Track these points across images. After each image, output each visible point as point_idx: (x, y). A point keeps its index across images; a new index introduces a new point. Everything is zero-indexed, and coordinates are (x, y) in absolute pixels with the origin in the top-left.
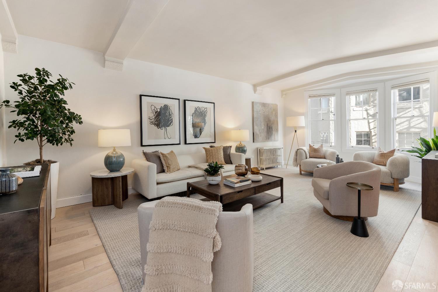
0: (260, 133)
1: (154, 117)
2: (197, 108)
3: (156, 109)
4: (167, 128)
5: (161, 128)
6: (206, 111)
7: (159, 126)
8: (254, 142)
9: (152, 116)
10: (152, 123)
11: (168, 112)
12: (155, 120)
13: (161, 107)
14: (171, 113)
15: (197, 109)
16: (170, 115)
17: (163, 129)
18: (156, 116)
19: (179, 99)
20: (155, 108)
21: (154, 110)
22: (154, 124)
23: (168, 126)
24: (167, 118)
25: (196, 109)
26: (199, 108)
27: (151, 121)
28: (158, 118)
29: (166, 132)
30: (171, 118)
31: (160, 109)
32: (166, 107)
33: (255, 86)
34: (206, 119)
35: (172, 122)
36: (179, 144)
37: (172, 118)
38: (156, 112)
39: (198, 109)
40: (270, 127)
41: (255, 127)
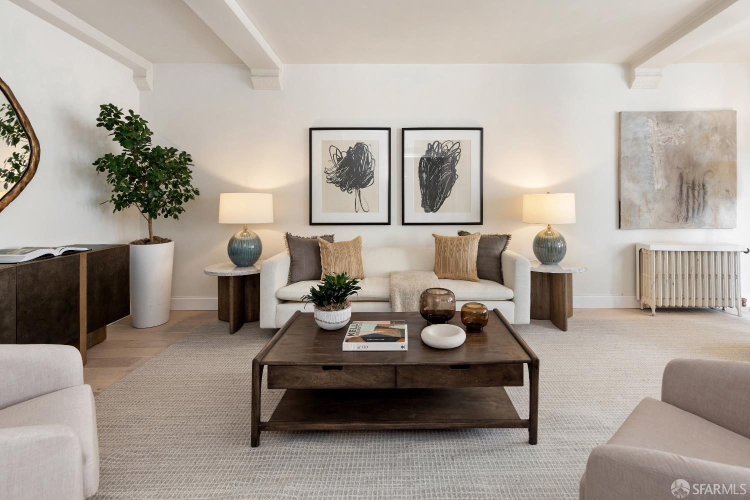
0: (647, 202)
1: (335, 169)
2: (432, 144)
3: (339, 154)
4: (361, 189)
5: (348, 190)
6: (456, 149)
7: (345, 186)
8: (620, 227)
9: (331, 166)
10: (331, 180)
11: (364, 158)
12: (338, 175)
13: (350, 148)
14: (370, 161)
15: (432, 146)
16: (368, 163)
17: (351, 192)
18: (338, 167)
19: (389, 129)
20: (338, 151)
21: (335, 156)
22: (334, 183)
23: (364, 186)
24: (361, 170)
25: (431, 148)
26: (438, 145)
27: (329, 177)
28: (342, 171)
29: (358, 199)
30: (370, 168)
31: (348, 152)
32: (360, 148)
33: (629, 68)
34: (456, 168)
35: (372, 177)
36: (389, 223)
37: (372, 170)
38: (339, 160)
39: (435, 146)
40: (693, 182)
41: (626, 184)
